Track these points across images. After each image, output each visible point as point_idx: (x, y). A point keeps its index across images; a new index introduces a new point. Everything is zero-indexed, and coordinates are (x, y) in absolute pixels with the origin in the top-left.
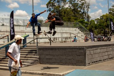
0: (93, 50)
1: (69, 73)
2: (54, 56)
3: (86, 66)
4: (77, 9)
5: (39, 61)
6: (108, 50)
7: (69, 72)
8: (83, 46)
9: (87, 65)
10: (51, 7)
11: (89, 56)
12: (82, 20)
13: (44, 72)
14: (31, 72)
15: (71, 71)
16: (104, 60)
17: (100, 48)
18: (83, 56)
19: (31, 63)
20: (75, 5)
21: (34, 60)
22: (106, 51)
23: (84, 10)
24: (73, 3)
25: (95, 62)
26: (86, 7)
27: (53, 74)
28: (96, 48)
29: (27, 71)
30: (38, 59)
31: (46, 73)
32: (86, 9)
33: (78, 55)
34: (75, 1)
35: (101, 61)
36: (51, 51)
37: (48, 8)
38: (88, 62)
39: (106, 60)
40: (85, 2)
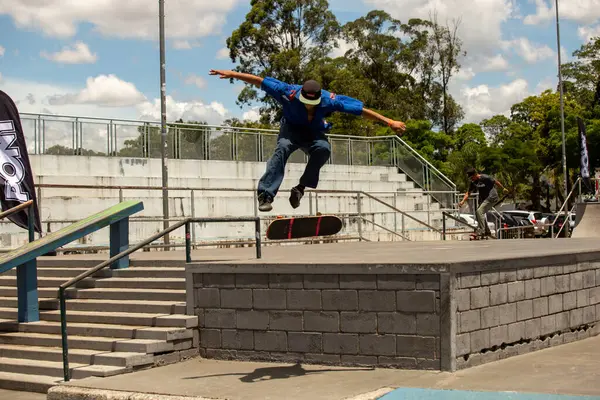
0: (485, 282)
2: (279, 316)
3: (448, 369)
4: (393, 65)
5: (196, 342)
6: (565, 284)
7: (358, 399)
8: (433, 265)
9: (453, 364)
10: (251, 54)
11: (465, 317)
12: (415, 124)
15: (372, 396)
16: (543, 338)
17: (521, 273)
18: (435, 318)
19: (155, 354)
20: (378, 45)
21: (173, 337)
22: (552, 289)
23: (427, 70)
24: (366, 32)
25: (494, 348)
26: (437, 56)
28: (503, 275)
29: (138, 397)
30: (190, 333)
32: (439, 67)
33: (406, 313)
34: (379, 24)
35: (528, 341)
36: (261, 291)
37: (238, 59)
38: (458, 349)
39: (551, 336)
40: (431, 33)
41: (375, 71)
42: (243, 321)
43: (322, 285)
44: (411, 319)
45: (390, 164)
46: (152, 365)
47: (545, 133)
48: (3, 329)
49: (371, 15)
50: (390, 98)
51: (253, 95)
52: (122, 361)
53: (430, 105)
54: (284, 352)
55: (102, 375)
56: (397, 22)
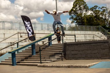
1: (94, 65)
2: (79, 51)
4: (99, 15)
7: (94, 63)
8: (107, 40)
10: (73, 14)
13: (71, 65)
14: (58, 65)
15: (97, 63)
18: (108, 50)
19: (57, 59)
20: (96, 12)
21: (60, 56)
24: (94, 10)
26: (107, 13)
27: (79, 66)
29: (54, 65)
31: (72, 65)
32: (108, 15)
33: (102, 49)
34: (96, 8)
36: (76, 47)
37: (71, 15)
40: (106, 9)
41: (96, 16)
42: (73, 53)
43: (87, 45)
44: (103, 50)
45: (99, 31)
46: (56, 61)
48: (29, 56)
49: (95, 6)
51: (74, 22)
52: (51, 60)
53: (106, 23)
54: (81, 58)
55: (47, 62)
56: (99, 7)
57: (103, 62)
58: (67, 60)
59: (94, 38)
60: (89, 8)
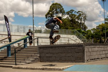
0: (91, 47)
1: (68, 68)
2: (54, 54)
3: (84, 62)
4: (75, 19)
5: (39, 59)
6: (106, 49)
7: (68, 66)
8: (81, 44)
9: (85, 61)
10: (49, 18)
11: (87, 53)
12: (79, 30)
13: (45, 67)
14: (32, 67)
15: (71, 66)
16: (102, 58)
17: (97, 46)
18: (82, 53)
19: (32, 61)
20: (72, 16)
21: (35, 58)
22: (103, 50)
23: (81, 20)
24: (70, 14)
25: (93, 59)
26: (83, 18)
27: (54, 69)
28: (94, 46)
29: (29, 67)
30: (38, 58)
31: (47, 67)
33: (77, 53)
34: (72, 12)
35: (99, 59)
36: (51, 49)
37: (47, 19)
38: (86, 59)
39: (103, 58)
40: (82, 13)
41: (72, 21)
42: (47, 55)
43: (62, 48)
46: (31, 63)
47: (102, 31)
48: (5, 58)
49: (71, 10)
50: (74, 25)
52: (26, 62)
53: (82, 27)
54: (55, 61)
55: (22, 64)
56: (76, 12)
57: (76, 65)
58: (41, 62)
59: (69, 42)
60: (66, 12)
